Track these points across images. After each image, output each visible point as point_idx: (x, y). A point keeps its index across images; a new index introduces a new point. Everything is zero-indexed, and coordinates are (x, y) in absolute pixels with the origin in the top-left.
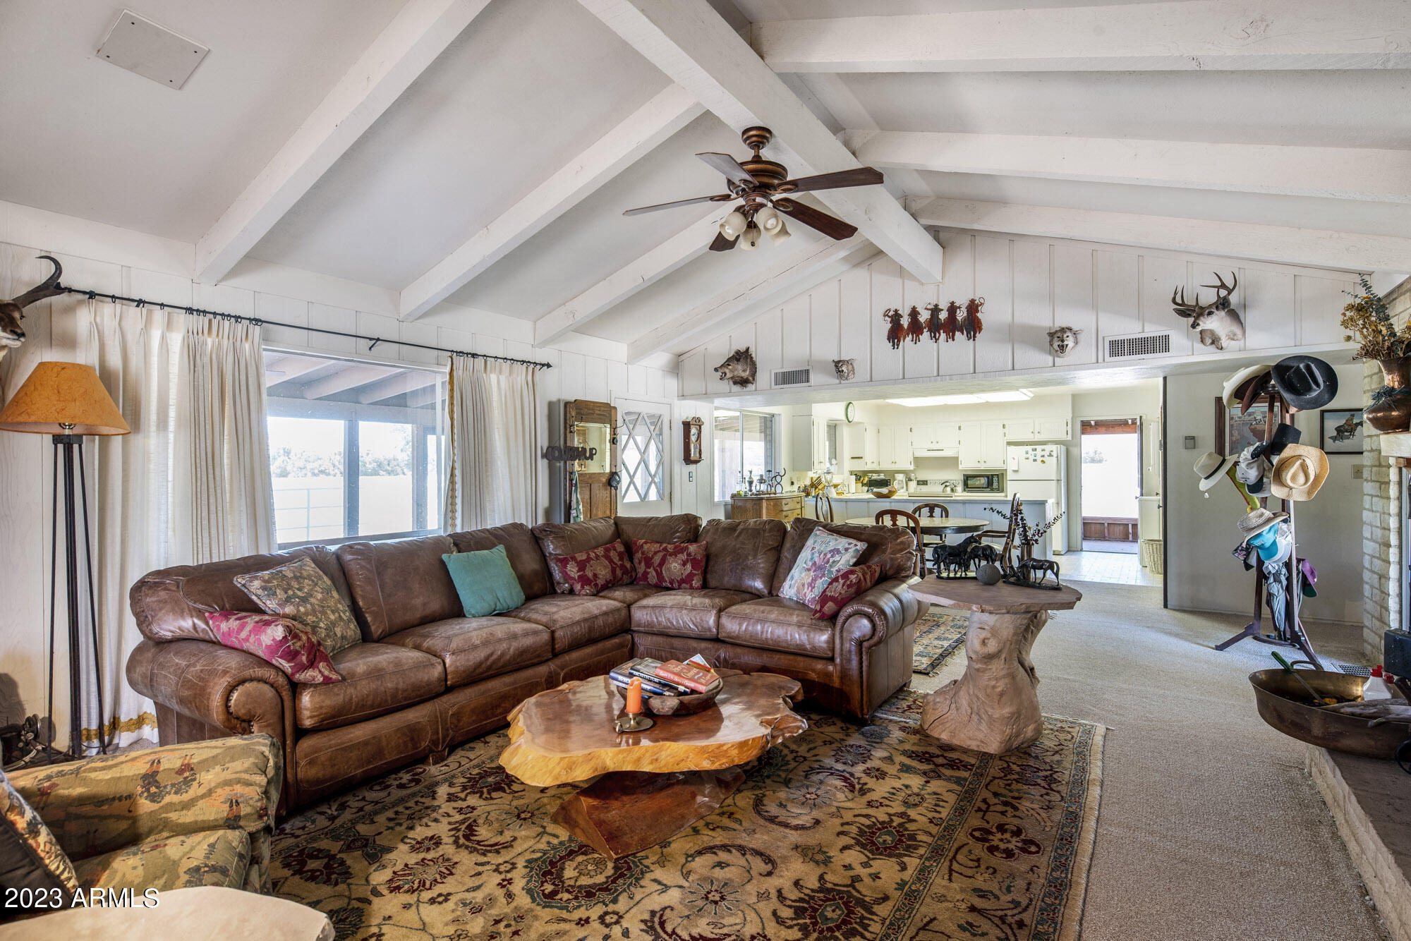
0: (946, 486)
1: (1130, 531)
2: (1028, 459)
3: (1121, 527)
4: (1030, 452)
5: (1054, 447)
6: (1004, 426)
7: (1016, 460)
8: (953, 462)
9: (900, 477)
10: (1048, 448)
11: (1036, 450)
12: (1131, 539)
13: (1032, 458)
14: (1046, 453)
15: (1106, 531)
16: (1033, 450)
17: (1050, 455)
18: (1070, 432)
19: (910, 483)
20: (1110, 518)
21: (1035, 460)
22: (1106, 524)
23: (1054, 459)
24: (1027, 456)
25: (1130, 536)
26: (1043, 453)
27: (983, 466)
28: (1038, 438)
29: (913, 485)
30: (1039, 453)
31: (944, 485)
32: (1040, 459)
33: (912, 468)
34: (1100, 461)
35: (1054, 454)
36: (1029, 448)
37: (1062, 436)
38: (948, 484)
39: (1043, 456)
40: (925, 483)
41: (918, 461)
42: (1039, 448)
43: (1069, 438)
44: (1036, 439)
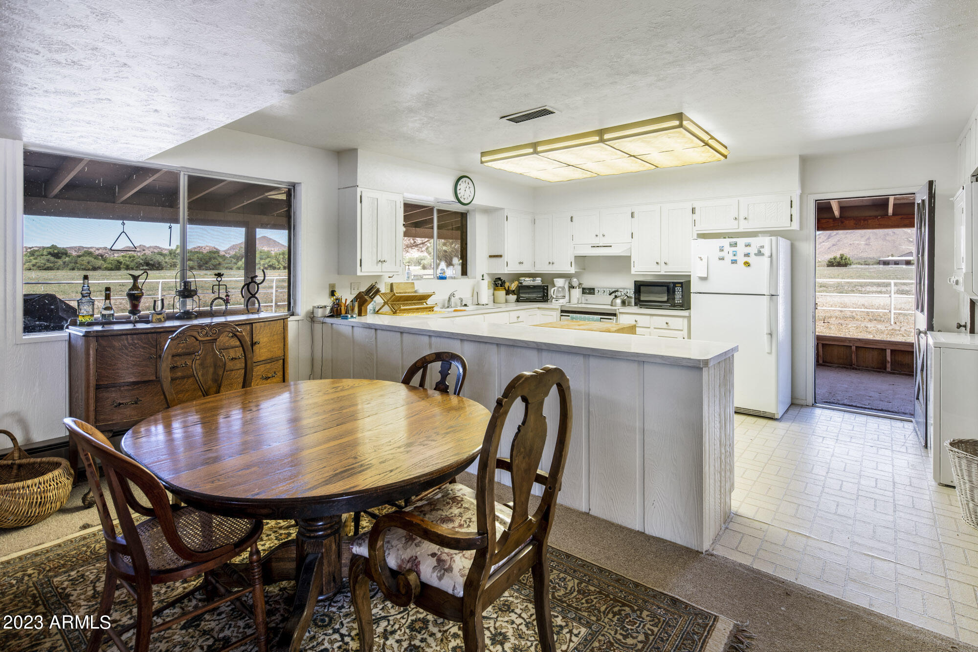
0: (616, 297)
1: (889, 358)
2: (722, 259)
3: (876, 353)
4: (727, 248)
5: (765, 241)
6: (693, 211)
7: (705, 260)
8: (622, 263)
9: (559, 282)
10: (756, 242)
11: (736, 244)
12: (889, 369)
13: (729, 258)
14: (753, 250)
15: (854, 356)
16: (731, 245)
17: (759, 253)
18: (796, 218)
19: (573, 291)
20: (859, 340)
21: (734, 262)
22: (854, 348)
23: (766, 260)
24: (722, 254)
25: (889, 365)
26: (747, 250)
27: (663, 270)
28: (744, 227)
29: (576, 293)
30: (741, 249)
31: (613, 296)
32: (741, 259)
33: (572, 270)
34: (845, 265)
35: (766, 251)
36: (725, 242)
37: (783, 223)
38: (618, 294)
39: (747, 255)
40: (591, 291)
41: (582, 261)
42: (741, 242)
43: (795, 226)
44: (741, 230)
